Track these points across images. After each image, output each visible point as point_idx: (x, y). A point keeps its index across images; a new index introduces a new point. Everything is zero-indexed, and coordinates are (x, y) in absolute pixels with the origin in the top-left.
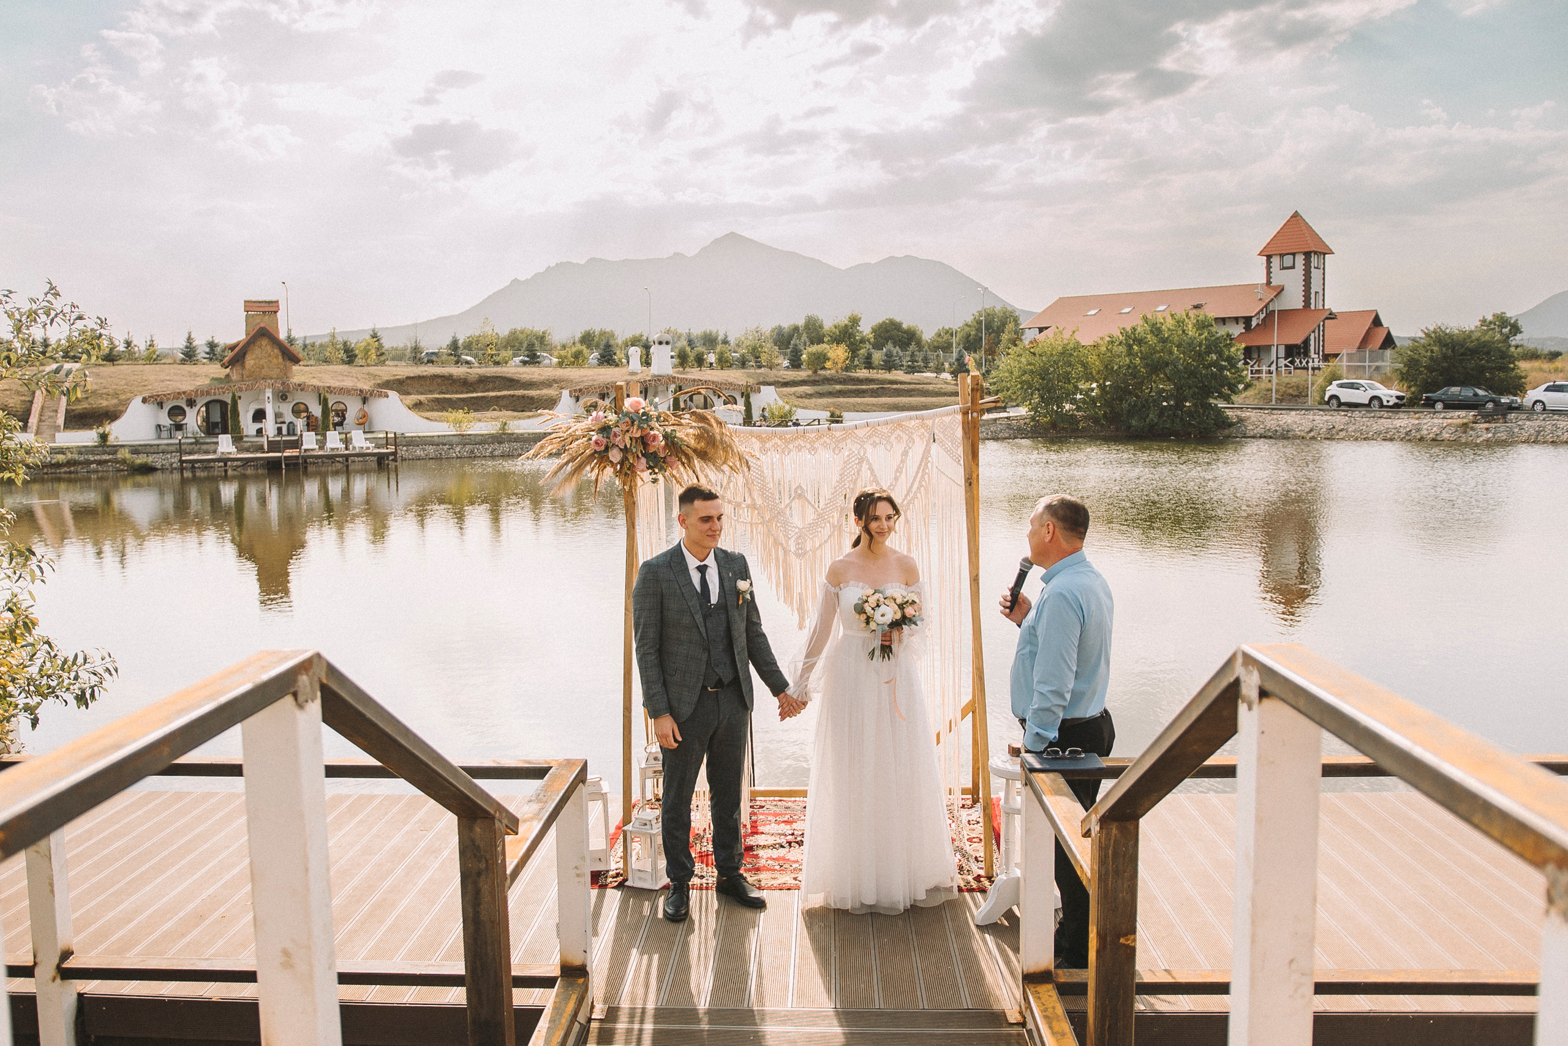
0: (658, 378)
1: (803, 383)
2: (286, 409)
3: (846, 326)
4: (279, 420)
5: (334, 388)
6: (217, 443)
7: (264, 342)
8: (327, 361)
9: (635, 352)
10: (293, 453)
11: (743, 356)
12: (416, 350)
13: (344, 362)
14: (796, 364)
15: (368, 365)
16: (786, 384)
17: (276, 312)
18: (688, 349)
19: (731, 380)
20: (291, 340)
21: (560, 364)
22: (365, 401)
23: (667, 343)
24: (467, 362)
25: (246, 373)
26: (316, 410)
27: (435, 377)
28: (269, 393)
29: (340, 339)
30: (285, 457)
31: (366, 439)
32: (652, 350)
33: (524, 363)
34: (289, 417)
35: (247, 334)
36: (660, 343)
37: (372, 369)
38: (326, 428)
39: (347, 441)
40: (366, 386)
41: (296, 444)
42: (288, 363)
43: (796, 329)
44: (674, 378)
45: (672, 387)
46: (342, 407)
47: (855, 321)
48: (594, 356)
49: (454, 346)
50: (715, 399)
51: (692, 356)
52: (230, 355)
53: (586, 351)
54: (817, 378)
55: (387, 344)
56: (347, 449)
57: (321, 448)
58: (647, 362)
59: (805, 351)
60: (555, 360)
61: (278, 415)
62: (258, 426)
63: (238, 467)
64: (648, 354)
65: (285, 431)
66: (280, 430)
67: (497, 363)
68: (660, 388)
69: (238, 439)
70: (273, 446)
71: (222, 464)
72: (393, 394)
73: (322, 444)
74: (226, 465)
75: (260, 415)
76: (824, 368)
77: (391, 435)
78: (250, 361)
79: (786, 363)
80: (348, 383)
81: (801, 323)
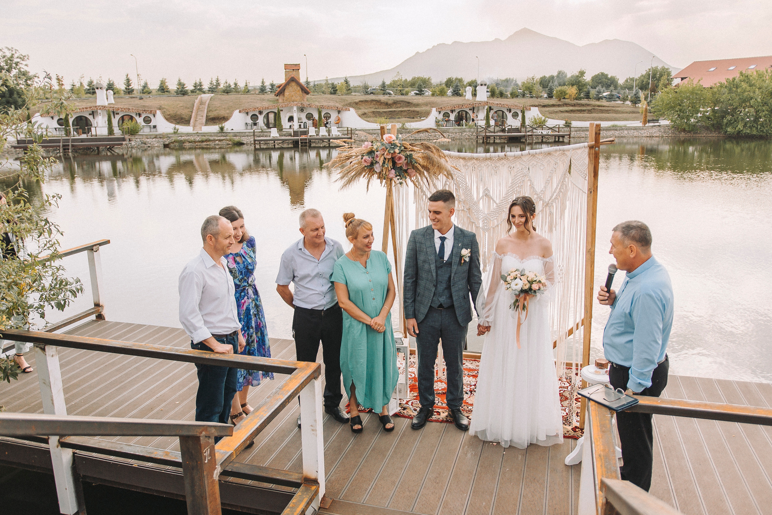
0: (480, 103)
1: (553, 106)
2: (303, 116)
3: (577, 76)
4: (300, 121)
5: (325, 106)
6: (270, 132)
7: (293, 84)
8: (323, 93)
9: (469, 89)
10: (303, 137)
11: (524, 92)
12: (366, 87)
13: (331, 93)
14: (550, 96)
15: (342, 95)
16: (544, 106)
17: (299, 70)
18: (496, 88)
19: (516, 104)
20: (308, 83)
21: (433, 95)
22: (339, 112)
23: (485, 85)
24: (390, 94)
25: (285, 98)
26: (316, 116)
27: (372, 101)
28: (295, 108)
29: (330, 82)
30: (301, 139)
31: (338, 131)
32: (477, 88)
33: (416, 94)
34: (304, 120)
35: (286, 80)
36: (482, 85)
37: (344, 97)
38: (320, 126)
39: (329, 131)
40: (340, 106)
41: (306, 133)
42: (304, 94)
43: (552, 77)
44: (487, 102)
45: (486, 107)
46: (329, 115)
47: (582, 73)
48: (449, 92)
49: (383, 86)
50: (507, 113)
51: (497, 92)
52: (279, 90)
53: (446, 89)
54: (560, 103)
55: (352, 84)
56: (329, 135)
57: (317, 135)
58: (474, 95)
59: (555, 90)
60: (430, 93)
61: (299, 119)
62: (290, 124)
63: (280, 143)
64: (475, 90)
65: (302, 127)
66: (300, 125)
67: (402, 94)
68: (480, 108)
69: (280, 129)
70: (296, 133)
71: (273, 142)
72: (352, 110)
73: (318, 133)
74: (274, 142)
75: (291, 119)
76: (564, 98)
77: (349, 129)
78: (287, 93)
79: (546, 95)
80: (332, 104)
81: (555, 74)
